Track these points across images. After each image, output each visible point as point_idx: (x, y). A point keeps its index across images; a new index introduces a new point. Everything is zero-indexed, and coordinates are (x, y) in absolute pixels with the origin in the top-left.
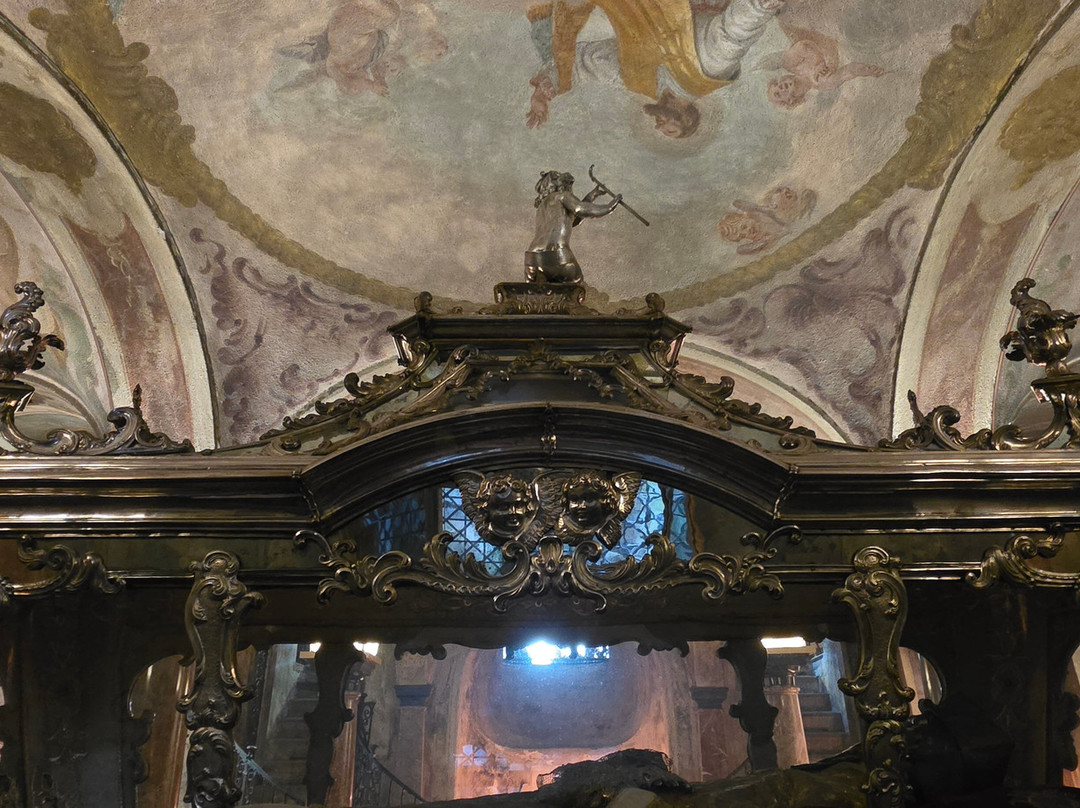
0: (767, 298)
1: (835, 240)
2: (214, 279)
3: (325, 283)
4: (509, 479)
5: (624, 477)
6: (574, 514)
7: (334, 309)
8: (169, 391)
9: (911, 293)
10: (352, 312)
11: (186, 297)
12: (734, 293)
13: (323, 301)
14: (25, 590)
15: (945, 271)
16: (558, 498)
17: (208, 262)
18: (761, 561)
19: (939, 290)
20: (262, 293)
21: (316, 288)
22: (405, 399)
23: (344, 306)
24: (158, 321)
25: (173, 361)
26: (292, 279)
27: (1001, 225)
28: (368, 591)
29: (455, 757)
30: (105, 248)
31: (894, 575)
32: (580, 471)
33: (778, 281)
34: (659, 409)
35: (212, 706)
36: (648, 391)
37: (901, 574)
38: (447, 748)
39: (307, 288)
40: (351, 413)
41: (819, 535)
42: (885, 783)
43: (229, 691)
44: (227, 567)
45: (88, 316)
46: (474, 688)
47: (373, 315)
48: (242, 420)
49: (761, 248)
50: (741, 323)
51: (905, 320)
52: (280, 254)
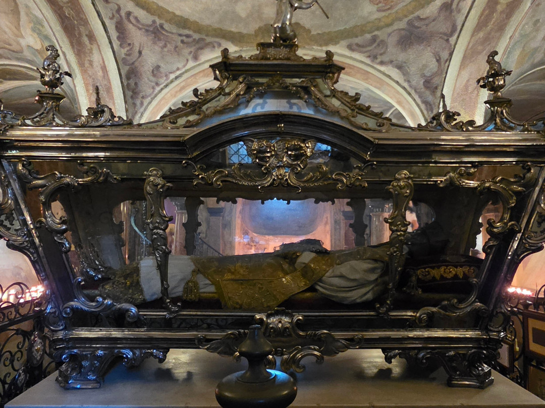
0: (389, 35)
1: (426, 7)
2: (117, 22)
3: (170, 23)
4: (264, 142)
5: (310, 142)
6: (290, 156)
7: (176, 37)
8: (100, 79)
9: (458, 37)
10: (184, 38)
11: (104, 33)
12: (373, 32)
13: (170, 33)
14: (83, 181)
15: (476, 26)
16: (283, 149)
17: (113, 13)
18: (360, 176)
19: (472, 36)
20: (140, 29)
21: (166, 26)
22: (219, 100)
23: (180, 35)
24: (92, 44)
25: (101, 64)
26: (154, 22)
27: (507, 3)
28: (212, 184)
29: (235, 238)
30: (62, 7)
31: (410, 181)
32: (293, 139)
33: (396, 26)
34: (327, 107)
35: (158, 223)
36: (323, 99)
37: (413, 181)
38: (231, 234)
39: (161, 26)
40: (197, 107)
41: (383, 166)
42: (395, 252)
43: (164, 218)
44: (158, 174)
45: (58, 41)
46: (243, 209)
47: (194, 39)
48: (136, 93)
49: (389, 9)
50: (375, 47)
51: (453, 51)
52: (147, 9)
